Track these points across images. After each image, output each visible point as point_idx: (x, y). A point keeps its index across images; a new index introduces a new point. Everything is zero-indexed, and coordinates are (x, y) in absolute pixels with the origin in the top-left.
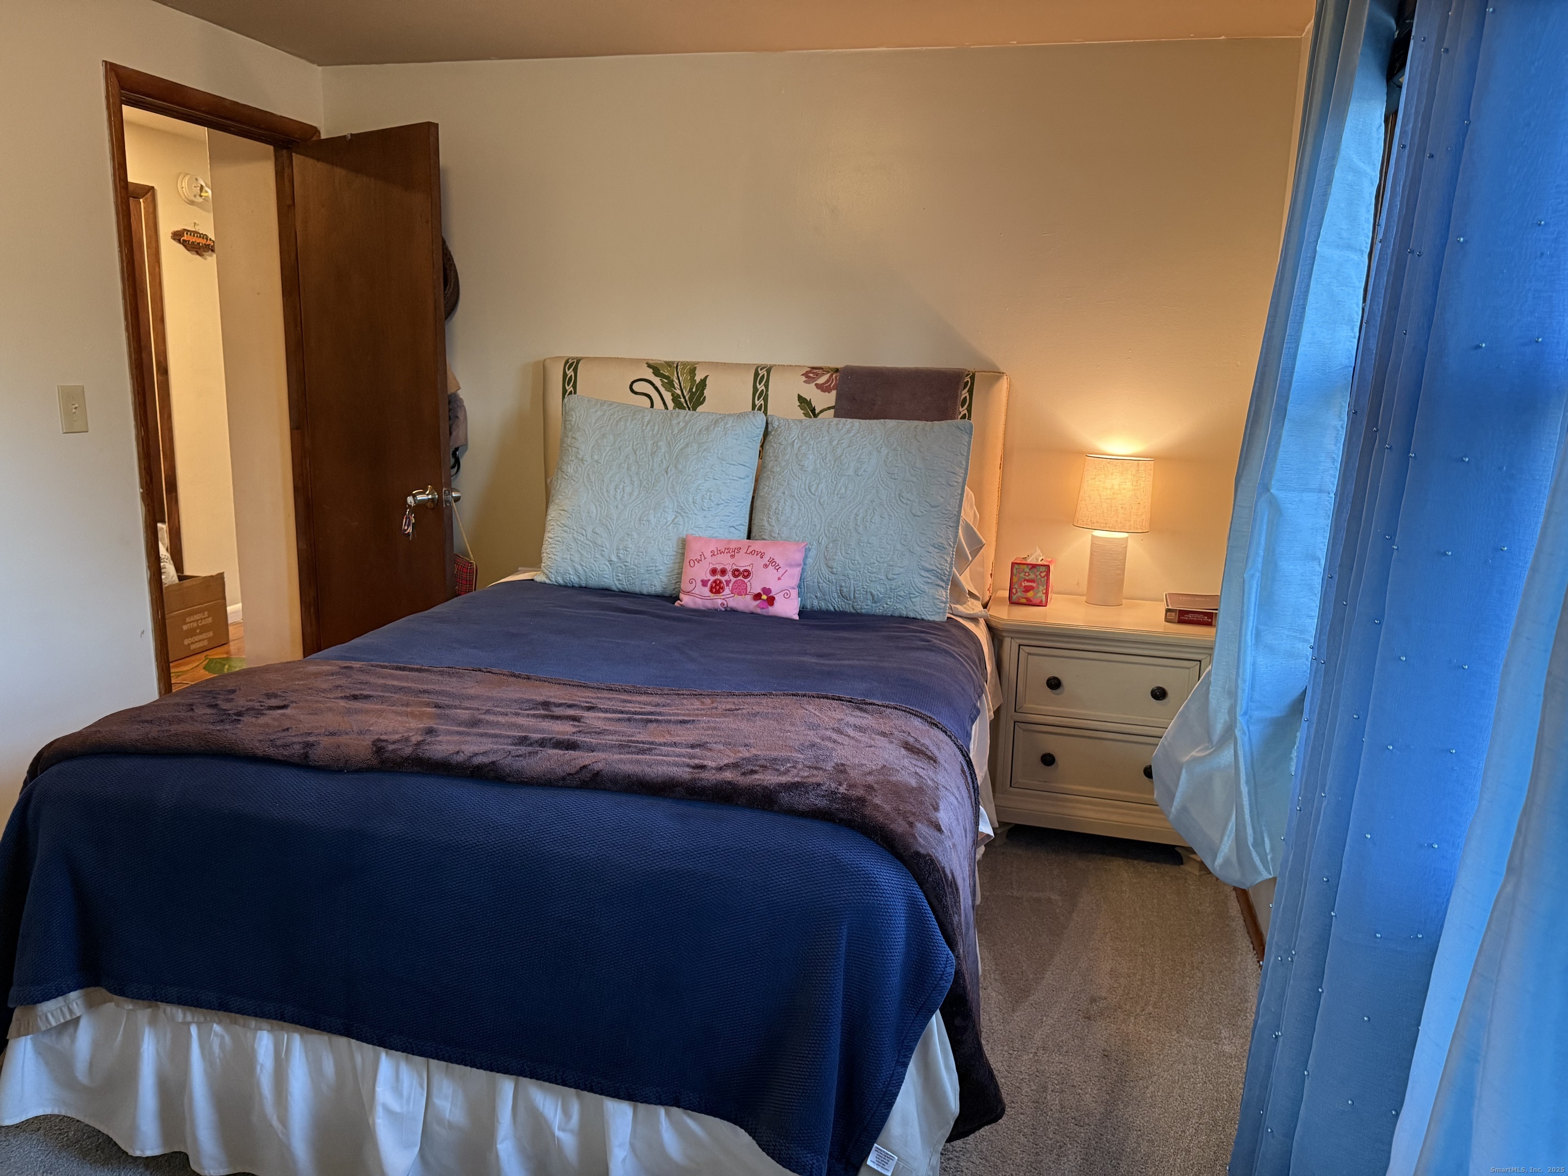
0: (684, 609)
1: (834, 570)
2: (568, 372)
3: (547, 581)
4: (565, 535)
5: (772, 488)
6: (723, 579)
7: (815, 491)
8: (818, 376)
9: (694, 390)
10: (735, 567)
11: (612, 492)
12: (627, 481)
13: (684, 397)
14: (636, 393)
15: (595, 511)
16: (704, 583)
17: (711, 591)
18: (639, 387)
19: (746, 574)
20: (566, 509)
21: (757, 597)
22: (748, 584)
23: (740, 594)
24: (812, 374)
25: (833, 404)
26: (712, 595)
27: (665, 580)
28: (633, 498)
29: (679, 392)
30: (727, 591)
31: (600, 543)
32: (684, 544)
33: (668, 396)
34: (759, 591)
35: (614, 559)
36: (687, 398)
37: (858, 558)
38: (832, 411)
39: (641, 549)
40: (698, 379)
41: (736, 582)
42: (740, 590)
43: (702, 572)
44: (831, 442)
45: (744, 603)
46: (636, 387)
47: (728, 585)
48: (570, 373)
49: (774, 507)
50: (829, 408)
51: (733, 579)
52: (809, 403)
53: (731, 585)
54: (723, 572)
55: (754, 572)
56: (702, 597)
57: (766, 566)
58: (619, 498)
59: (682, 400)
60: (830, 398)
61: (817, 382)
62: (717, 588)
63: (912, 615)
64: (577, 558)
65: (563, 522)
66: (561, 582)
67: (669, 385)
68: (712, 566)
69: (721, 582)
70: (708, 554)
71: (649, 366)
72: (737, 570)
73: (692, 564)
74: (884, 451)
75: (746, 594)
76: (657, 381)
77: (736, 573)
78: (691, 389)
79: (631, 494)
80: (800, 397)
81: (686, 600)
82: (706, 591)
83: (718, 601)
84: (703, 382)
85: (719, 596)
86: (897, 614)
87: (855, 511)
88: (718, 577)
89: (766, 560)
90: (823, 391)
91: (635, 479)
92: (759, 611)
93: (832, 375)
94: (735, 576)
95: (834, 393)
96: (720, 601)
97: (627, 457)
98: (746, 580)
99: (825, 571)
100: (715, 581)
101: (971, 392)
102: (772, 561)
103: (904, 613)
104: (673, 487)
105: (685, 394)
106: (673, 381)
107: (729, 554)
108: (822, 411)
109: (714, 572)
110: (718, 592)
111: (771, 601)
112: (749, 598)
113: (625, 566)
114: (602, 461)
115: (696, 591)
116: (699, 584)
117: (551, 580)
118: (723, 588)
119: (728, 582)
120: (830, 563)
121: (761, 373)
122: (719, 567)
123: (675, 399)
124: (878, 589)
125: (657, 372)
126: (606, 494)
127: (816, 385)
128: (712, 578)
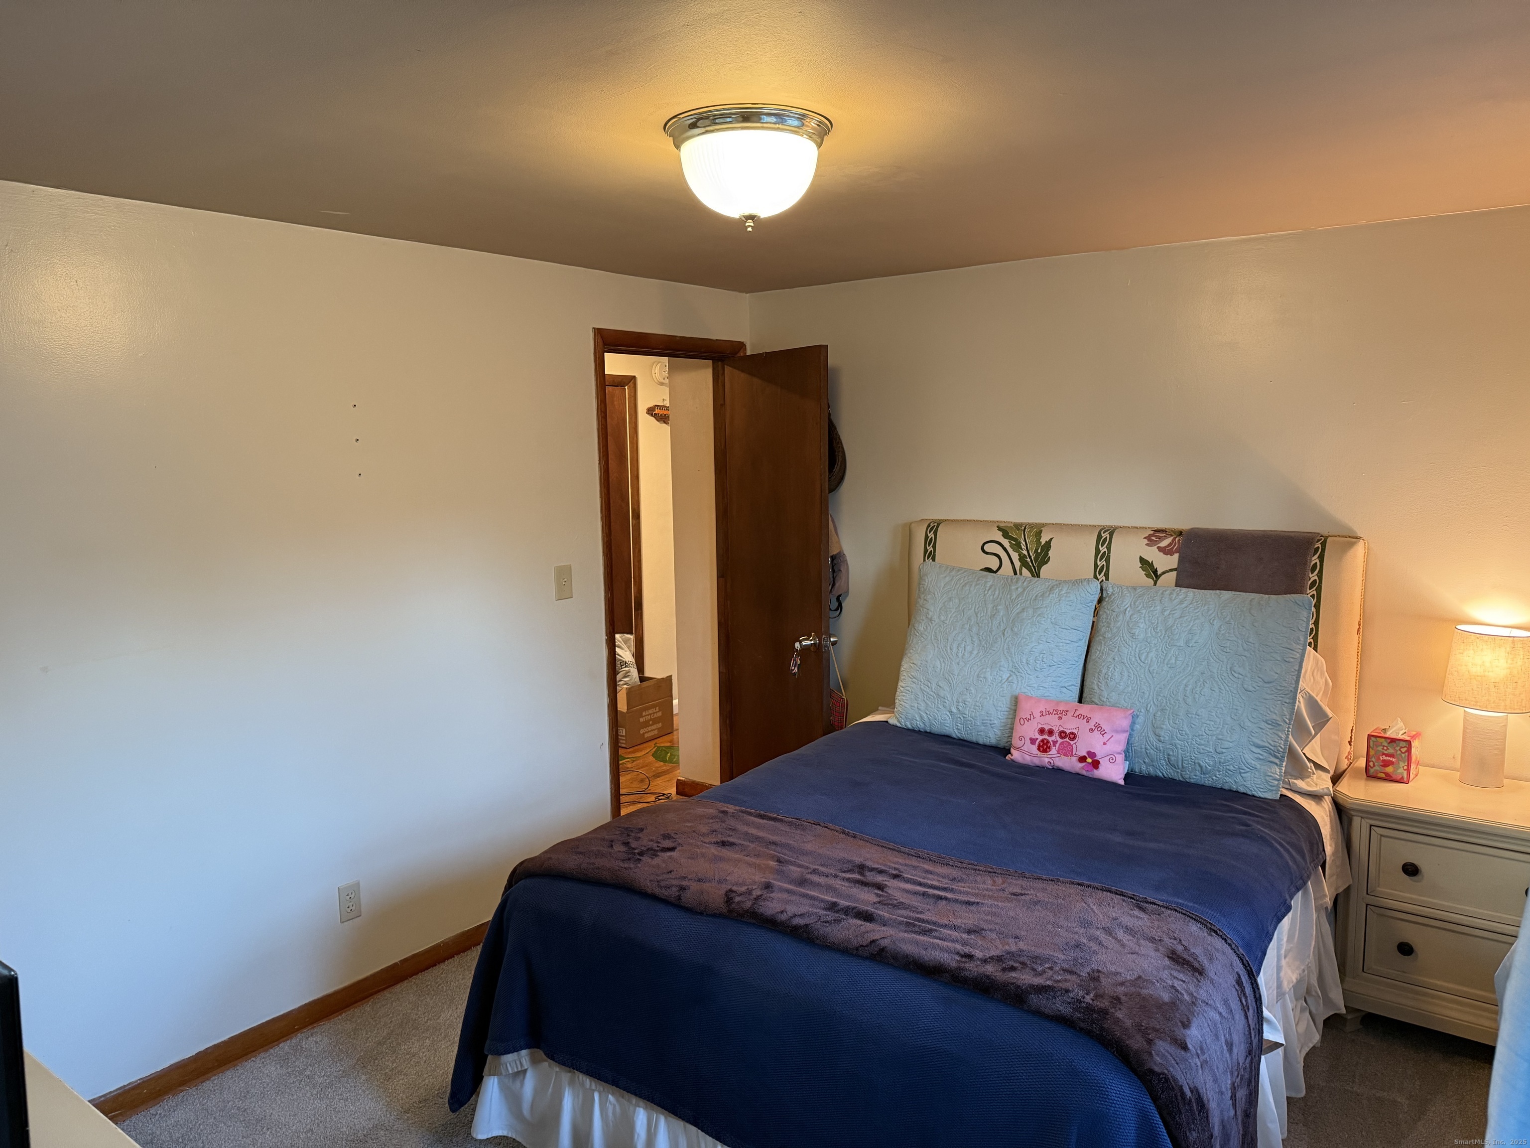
0: (1014, 764)
1: (1162, 738)
2: (929, 535)
3: (898, 725)
4: (914, 686)
5: (1103, 653)
6: (1051, 739)
7: (1145, 659)
8: (1161, 539)
9: (1039, 551)
10: (1062, 729)
11: (955, 649)
12: (969, 641)
13: (1030, 557)
14: (987, 553)
15: (939, 667)
16: (1033, 741)
17: (1039, 749)
18: (989, 548)
19: (1072, 736)
20: (915, 662)
21: (1082, 759)
22: (1074, 746)
23: (1066, 755)
24: (1155, 536)
25: (1175, 566)
26: (1038, 752)
27: (999, 733)
28: (973, 656)
29: (1025, 552)
30: (1054, 751)
31: (942, 695)
32: (1016, 701)
33: (1015, 556)
34: (1084, 754)
35: (954, 710)
36: (1032, 558)
37: (1185, 728)
38: (1175, 573)
39: (977, 704)
40: (1043, 541)
41: (1062, 743)
42: (1067, 751)
43: (1030, 730)
44: (1163, 611)
45: (1070, 764)
46: (987, 548)
47: (1054, 745)
48: (931, 535)
49: (1104, 671)
50: (1171, 570)
51: (1060, 741)
52: (1151, 565)
53: (1057, 745)
54: (1051, 732)
55: (1080, 735)
56: (1031, 754)
57: (1092, 730)
58: (960, 655)
59: (1028, 560)
60: (1173, 561)
61: (1159, 545)
62: (1044, 747)
63: (1242, 790)
64: (923, 706)
65: (913, 674)
66: (910, 727)
67: (1017, 546)
68: (1040, 726)
69: (1048, 742)
70: (1037, 714)
71: (1000, 529)
72: (1064, 732)
73: (1022, 722)
74: (1217, 623)
75: (1072, 756)
76: (1006, 543)
77: (1063, 734)
78: (1036, 550)
79: (971, 653)
80: (1141, 559)
81: (1016, 755)
82: (1034, 749)
83: (1045, 760)
84: (1048, 544)
85: (1045, 755)
86: (1226, 787)
87: (1185, 682)
88: (1046, 737)
89: (1092, 725)
90: (1166, 553)
91: (976, 639)
92: (1084, 773)
93: (1174, 539)
94: (1062, 738)
95: (1176, 556)
96: (1047, 760)
97: (969, 619)
98: (1072, 743)
99: (1153, 738)
100: (1042, 741)
101: (1321, 558)
102: (1098, 726)
103: (1234, 788)
104: (1008, 648)
105: (1031, 555)
106: (1020, 543)
107: (1057, 716)
108: (1164, 573)
109: (1042, 731)
110: (1045, 751)
111: (1096, 764)
112: (1074, 759)
113: (964, 717)
114: (947, 622)
115: (1025, 748)
116: (1028, 742)
117: (901, 724)
118: (1049, 748)
119: (1055, 743)
120: (1157, 731)
121: (1104, 535)
122: (1047, 728)
123: (1022, 558)
124: (1206, 762)
125: (1006, 535)
126: (949, 651)
127: (1158, 548)
128: (1040, 738)
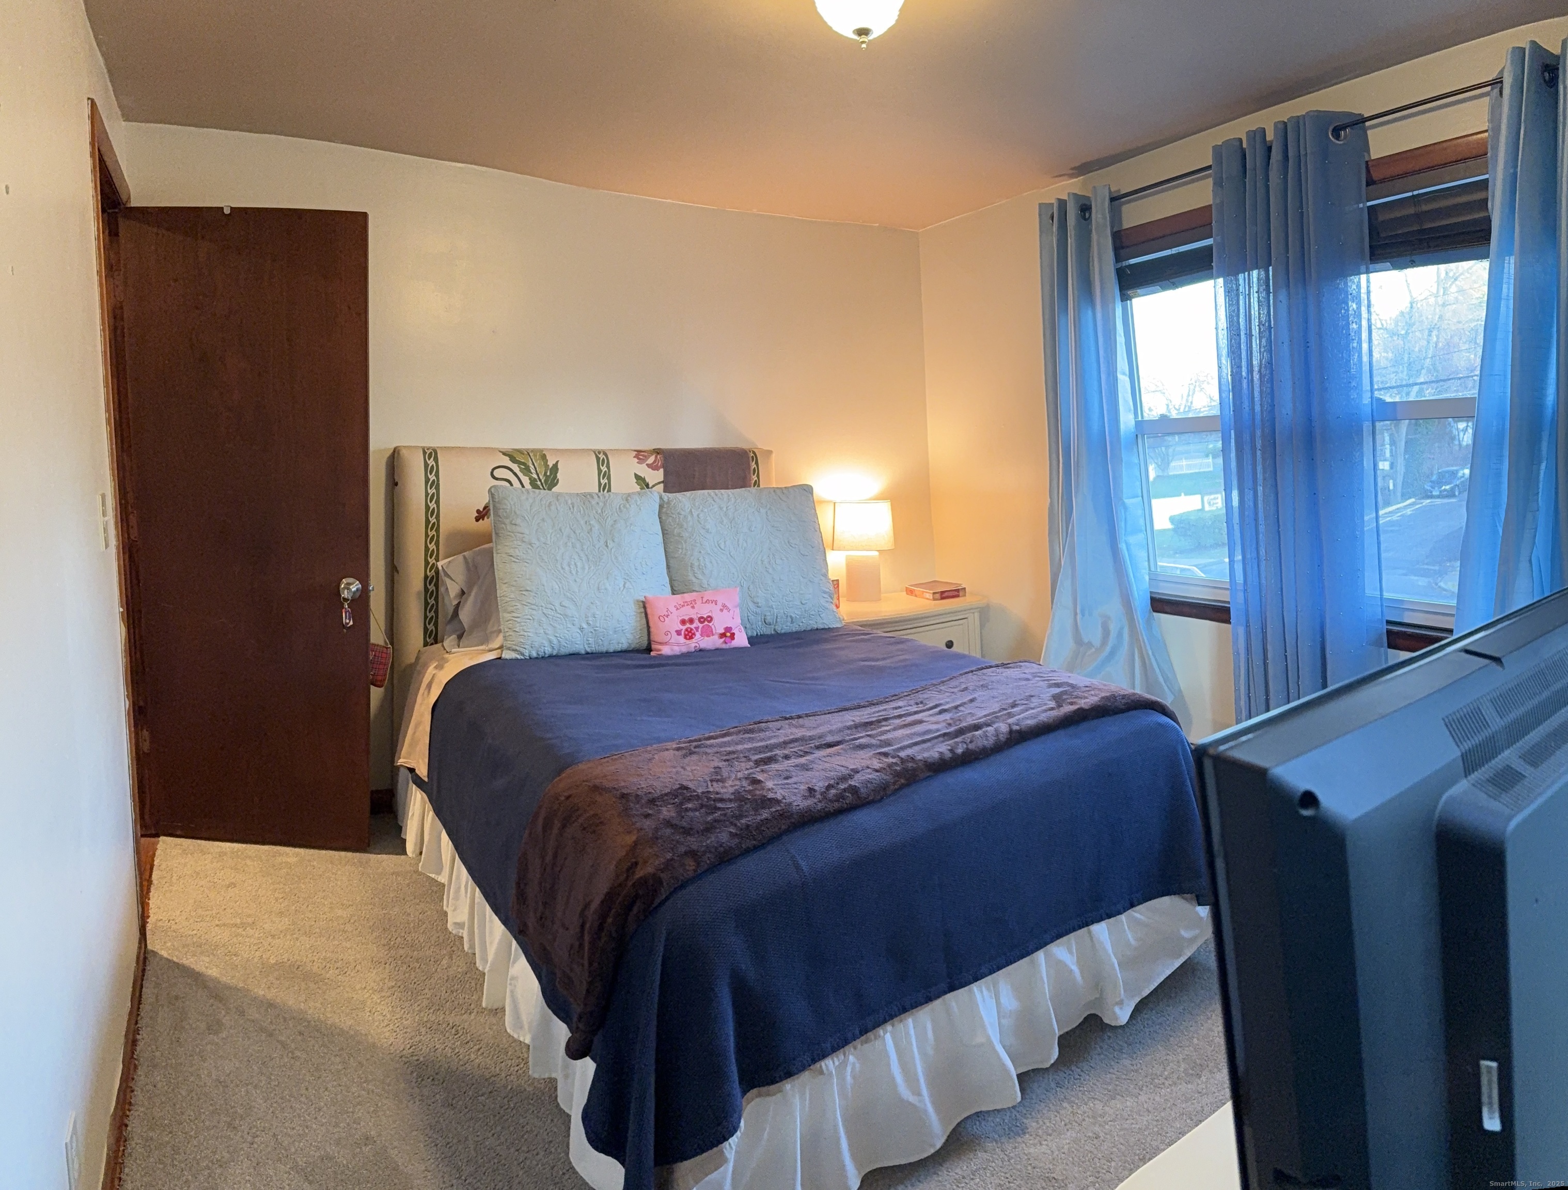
0: (661, 656)
1: (760, 605)
2: (429, 462)
3: (519, 657)
4: (534, 612)
5: (686, 550)
6: (693, 626)
8: (647, 458)
9: (548, 474)
10: (699, 616)
11: (567, 568)
13: (540, 481)
14: (497, 479)
15: (557, 587)
16: (678, 633)
17: (685, 638)
18: (498, 473)
19: (709, 619)
20: (529, 589)
21: (723, 635)
22: (713, 627)
23: (708, 636)
24: (640, 455)
25: (662, 479)
26: (685, 641)
27: (630, 636)
28: (586, 571)
29: (535, 476)
30: (698, 635)
31: (570, 615)
32: (644, 606)
33: (526, 480)
34: (722, 631)
35: (585, 626)
36: (543, 481)
37: (776, 592)
38: (662, 485)
39: (607, 614)
40: (551, 464)
41: (703, 627)
42: (708, 632)
43: (673, 624)
45: (711, 642)
47: (697, 631)
48: (431, 462)
49: (696, 564)
50: (659, 483)
51: (701, 625)
52: (643, 480)
53: (700, 630)
54: (691, 621)
55: (714, 616)
56: (678, 644)
57: (721, 610)
58: (574, 572)
59: (539, 483)
60: (659, 475)
61: (647, 462)
62: (689, 635)
63: (821, 626)
64: (550, 631)
65: (529, 601)
66: (534, 654)
67: (526, 470)
68: (680, 618)
69: (691, 629)
70: (673, 609)
71: (504, 454)
72: (702, 618)
73: (662, 619)
75: (713, 635)
76: (515, 467)
77: (702, 620)
78: (545, 473)
79: (583, 568)
80: (636, 475)
81: (666, 650)
82: (681, 639)
83: (692, 645)
84: (556, 467)
85: (694, 640)
86: (809, 628)
87: (760, 558)
88: (688, 625)
89: (719, 606)
90: (653, 469)
92: (724, 646)
93: (656, 457)
94: (701, 622)
95: (662, 470)
96: (694, 645)
98: (711, 624)
99: (751, 605)
100: (686, 630)
101: (757, 464)
102: (724, 606)
103: (815, 627)
105: (541, 477)
106: (529, 466)
107: (689, 607)
108: (654, 486)
109: (683, 622)
110: (691, 638)
111: (732, 636)
112: (716, 637)
113: (595, 630)
115: (672, 641)
116: (674, 634)
117: (522, 654)
118: (694, 634)
119: (697, 628)
120: (755, 600)
121: (602, 456)
122: (686, 618)
123: (533, 483)
124: (795, 613)
125: (513, 460)
126: (562, 571)
127: (647, 465)
128: (684, 628)
